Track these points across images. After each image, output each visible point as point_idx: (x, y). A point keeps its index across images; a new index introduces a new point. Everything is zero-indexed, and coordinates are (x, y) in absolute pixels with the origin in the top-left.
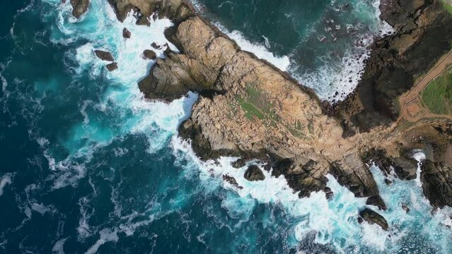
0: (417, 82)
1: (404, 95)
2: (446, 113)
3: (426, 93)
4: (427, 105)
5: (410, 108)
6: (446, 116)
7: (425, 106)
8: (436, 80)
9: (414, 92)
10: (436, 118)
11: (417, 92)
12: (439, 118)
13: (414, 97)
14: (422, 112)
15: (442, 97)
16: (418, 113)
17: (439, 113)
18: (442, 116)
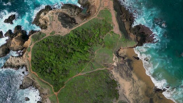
0: (115, 11)
1: (113, 4)
2: (98, 16)
3: (109, 12)
4: (105, 10)
5: (107, 3)
6: (97, 15)
7: (105, 9)
8: (112, 19)
9: (112, 8)
10: (98, 11)
11: (111, 9)
12: (98, 12)
13: (110, 7)
14: (103, 6)
15: (104, 18)
16: (104, 4)
17: (100, 13)
18: (98, 13)
